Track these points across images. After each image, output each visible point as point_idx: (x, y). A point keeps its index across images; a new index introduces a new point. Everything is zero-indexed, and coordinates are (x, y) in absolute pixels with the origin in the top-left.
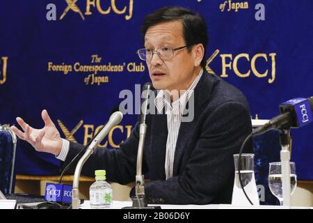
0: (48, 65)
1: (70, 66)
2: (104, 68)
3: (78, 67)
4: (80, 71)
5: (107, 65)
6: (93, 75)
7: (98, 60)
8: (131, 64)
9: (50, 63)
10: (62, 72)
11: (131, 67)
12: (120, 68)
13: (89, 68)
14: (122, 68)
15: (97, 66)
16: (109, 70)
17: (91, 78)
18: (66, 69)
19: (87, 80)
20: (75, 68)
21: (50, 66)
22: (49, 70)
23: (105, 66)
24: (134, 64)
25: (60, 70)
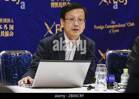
0: (94, 27)
1: (103, 26)
2: (117, 26)
3: (106, 26)
4: (107, 28)
5: (118, 24)
6: (112, 29)
7: (114, 23)
8: (129, 23)
9: (95, 26)
10: (100, 29)
11: (129, 24)
12: (124, 25)
13: (111, 26)
14: (125, 25)
15: (114, 26)
16: (119, 27)
17: (112, 30)
18: (101, 28)
19: (110, 32)
20: (105, 27)
21: (95, 27)
22: (95, 28)
23: (117, 25)
24: (130, 23)
25: (99, 28)
